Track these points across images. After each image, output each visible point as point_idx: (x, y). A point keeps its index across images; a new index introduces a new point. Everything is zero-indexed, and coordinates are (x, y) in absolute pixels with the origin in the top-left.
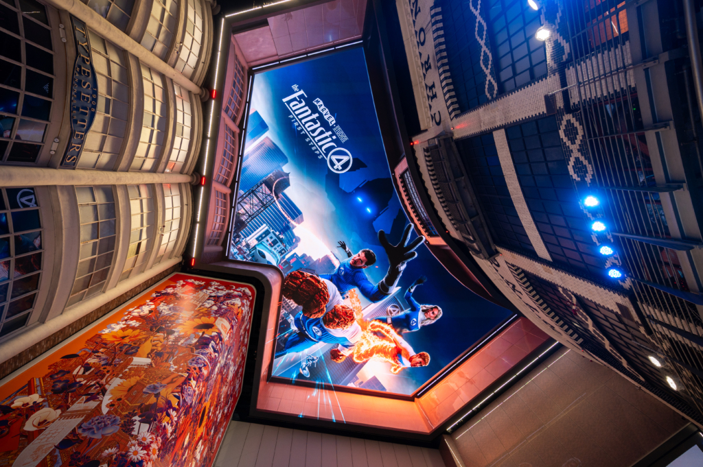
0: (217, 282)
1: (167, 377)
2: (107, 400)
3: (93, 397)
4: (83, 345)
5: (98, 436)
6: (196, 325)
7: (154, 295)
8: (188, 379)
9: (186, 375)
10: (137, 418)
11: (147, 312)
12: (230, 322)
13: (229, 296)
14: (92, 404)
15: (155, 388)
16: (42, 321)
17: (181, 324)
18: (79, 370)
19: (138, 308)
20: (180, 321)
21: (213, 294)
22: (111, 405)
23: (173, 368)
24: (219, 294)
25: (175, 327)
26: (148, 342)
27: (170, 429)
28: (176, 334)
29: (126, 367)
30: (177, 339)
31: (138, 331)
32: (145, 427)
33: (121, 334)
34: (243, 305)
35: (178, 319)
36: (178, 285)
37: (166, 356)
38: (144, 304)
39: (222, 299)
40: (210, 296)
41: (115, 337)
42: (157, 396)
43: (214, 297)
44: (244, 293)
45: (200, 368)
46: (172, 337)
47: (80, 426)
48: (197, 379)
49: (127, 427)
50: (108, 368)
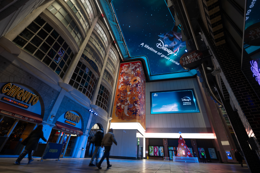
0: (131, 63)
1: (135, 95)
2: (129, 102)
3: (127, 102)
4: (118, 92)
5: (131, 107)
6: (133, 81)
7: (121, 74)
8: (138, 94)
9: (137, 94)
10: (134, 104)
11: (122, 80)
12: (139, 77)
13: (136, 68)
14: (127, 103)
15: (134, 98)
16: (112, 94)
17: (130, 82)
18: (121, 98)
19: (120, 80)
20: (130, 81)
21: (132, 69)
22: (130, 102)
23: (135, 93)
24: (134, 68)
25: (130, 83)
26: (127, 88)
27: (139, 103)
28: (131, 85)
29: (127, 95)
30: (132, 86)
31: (124, 86)
32: (136, 105)
33: (122, 88)
34: (140, 69)
35: (129, 80)
36: (123, 68)
37: (132, 91)
38: (121, 78)
39: (135, 70)
40: (132, 70)
41: (121, 89)
42: (135, 99)
43: (133, 70)
44: (138, 65)
45: (139, 91)
46: (131, 86)
47: (128, 107)
48: (139, 94)
49: (134, 105)
50: (125, 96)
